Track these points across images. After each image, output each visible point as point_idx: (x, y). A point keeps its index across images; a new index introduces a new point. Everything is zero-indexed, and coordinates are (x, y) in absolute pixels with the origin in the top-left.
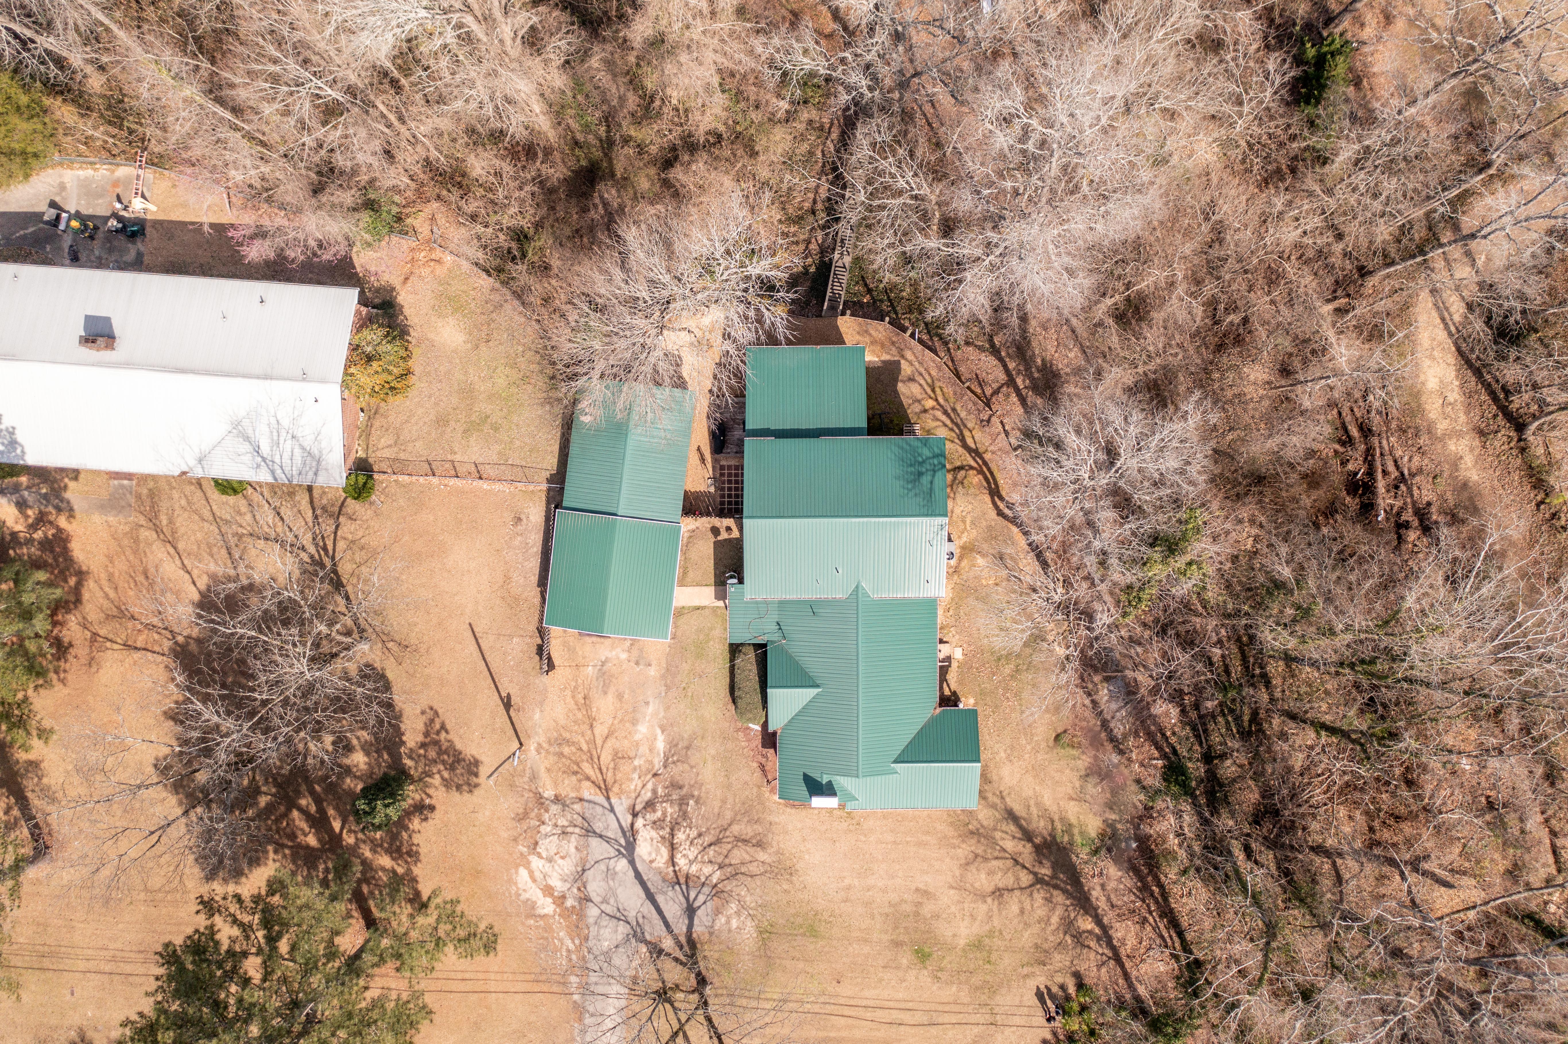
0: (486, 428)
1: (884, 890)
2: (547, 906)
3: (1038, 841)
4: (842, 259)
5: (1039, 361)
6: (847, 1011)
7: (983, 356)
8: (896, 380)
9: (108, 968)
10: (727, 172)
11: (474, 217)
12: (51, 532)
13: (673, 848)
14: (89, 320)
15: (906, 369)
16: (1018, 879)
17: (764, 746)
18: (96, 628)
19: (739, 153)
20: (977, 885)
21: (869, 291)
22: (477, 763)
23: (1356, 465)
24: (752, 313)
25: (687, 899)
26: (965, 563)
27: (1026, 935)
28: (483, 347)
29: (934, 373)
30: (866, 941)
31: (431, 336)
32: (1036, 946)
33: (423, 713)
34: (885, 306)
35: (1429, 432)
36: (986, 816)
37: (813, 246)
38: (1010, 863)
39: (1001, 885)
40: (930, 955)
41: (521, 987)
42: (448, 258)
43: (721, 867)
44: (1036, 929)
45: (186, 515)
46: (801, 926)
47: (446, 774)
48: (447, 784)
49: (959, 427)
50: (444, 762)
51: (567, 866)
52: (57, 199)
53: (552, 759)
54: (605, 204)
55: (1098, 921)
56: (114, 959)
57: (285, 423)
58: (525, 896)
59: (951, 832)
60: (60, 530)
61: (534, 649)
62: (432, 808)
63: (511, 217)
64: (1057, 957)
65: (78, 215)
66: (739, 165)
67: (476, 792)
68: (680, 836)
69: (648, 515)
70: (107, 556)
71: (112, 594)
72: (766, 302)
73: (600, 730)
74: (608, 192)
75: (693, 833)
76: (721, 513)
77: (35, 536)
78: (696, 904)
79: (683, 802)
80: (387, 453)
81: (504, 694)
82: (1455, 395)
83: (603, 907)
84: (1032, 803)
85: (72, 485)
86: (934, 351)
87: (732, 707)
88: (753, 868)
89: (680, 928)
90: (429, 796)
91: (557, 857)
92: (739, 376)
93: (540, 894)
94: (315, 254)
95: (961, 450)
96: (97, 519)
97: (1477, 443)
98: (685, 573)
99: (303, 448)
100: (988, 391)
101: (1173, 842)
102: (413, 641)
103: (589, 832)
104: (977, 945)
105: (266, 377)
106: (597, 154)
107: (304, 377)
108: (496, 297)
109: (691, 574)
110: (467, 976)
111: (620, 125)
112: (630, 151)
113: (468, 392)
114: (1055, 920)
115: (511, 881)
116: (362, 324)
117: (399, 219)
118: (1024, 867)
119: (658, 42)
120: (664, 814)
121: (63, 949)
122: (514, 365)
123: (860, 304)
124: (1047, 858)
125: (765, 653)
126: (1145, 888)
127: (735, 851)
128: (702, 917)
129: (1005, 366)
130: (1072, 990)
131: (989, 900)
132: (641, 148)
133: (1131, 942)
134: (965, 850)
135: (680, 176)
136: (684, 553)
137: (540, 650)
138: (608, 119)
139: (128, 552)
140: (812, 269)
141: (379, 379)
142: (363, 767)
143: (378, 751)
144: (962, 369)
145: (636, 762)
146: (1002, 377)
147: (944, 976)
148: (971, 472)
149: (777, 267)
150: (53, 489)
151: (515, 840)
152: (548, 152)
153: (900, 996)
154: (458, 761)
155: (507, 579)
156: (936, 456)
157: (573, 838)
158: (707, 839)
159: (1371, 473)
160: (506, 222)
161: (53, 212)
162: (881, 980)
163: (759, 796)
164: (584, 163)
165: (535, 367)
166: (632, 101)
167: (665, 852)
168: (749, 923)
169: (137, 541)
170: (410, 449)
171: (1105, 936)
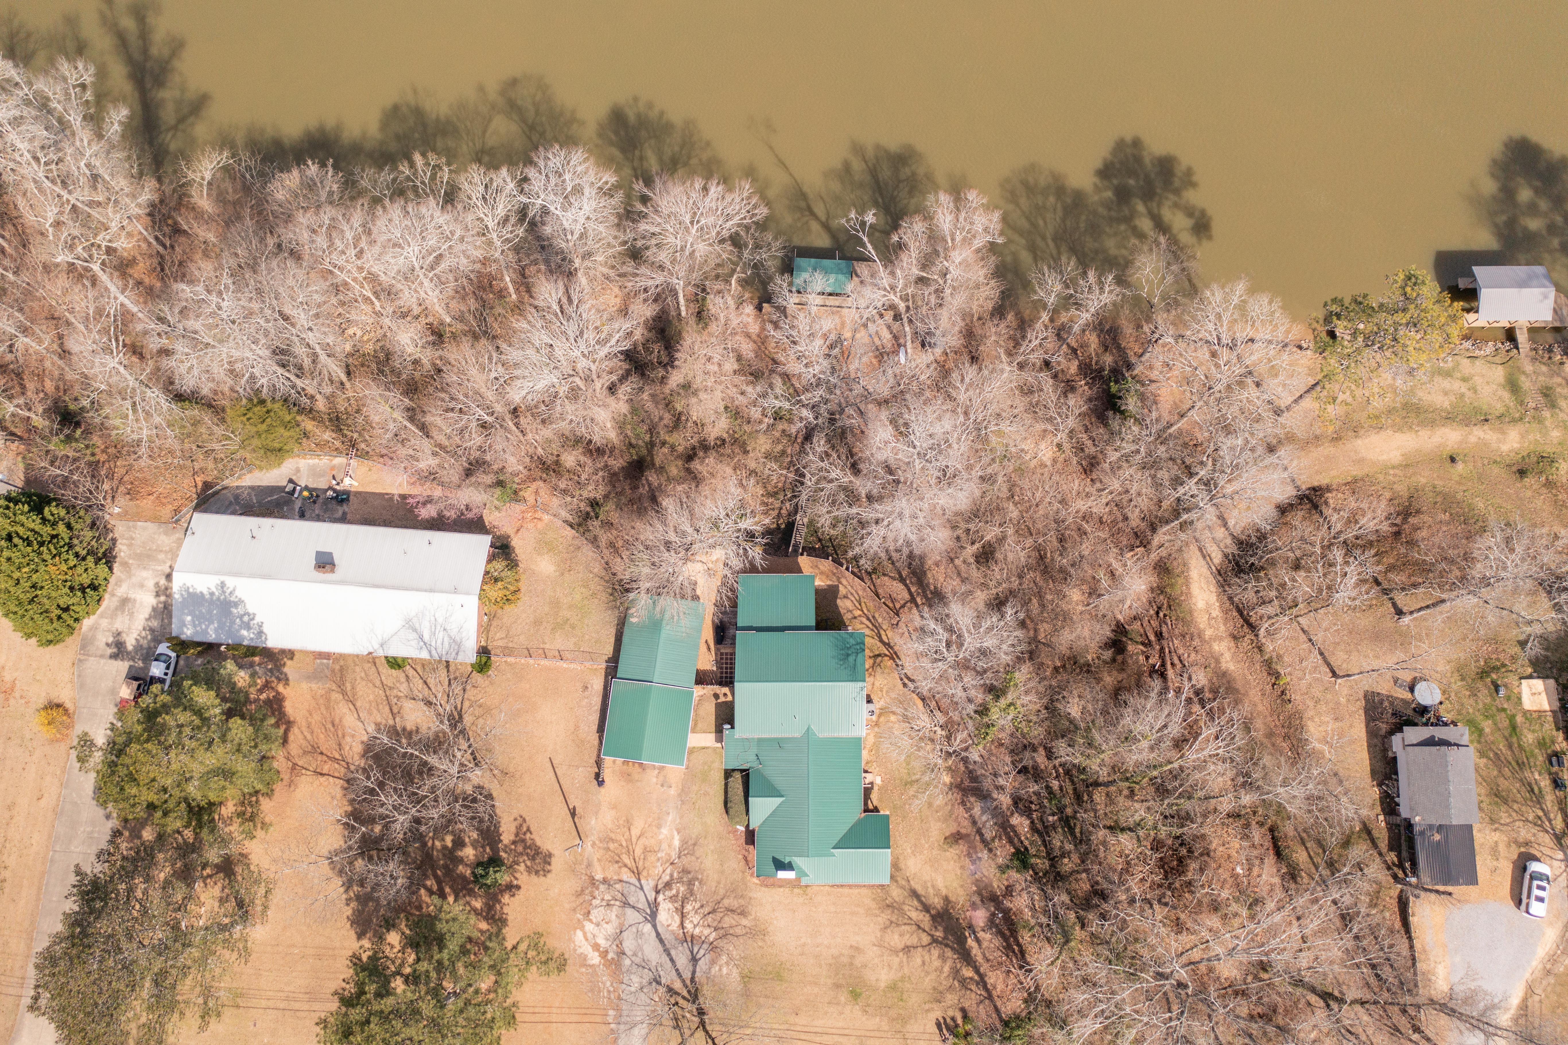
0: (567, 627)
1: (829, 947)
2: (595, 958)
3: (933, 912)
4: (801, 519)
5: (932, 587)
6: (803, 1036)
7: (894, 583)
8: (836, 598)
9: (282, 1005)
10: (729, 464)
11: (565, 492)
12: (272, 694)
13: (683, 916)
14: (319, 554)
15: (842, 590)
16: (920, 939)
17: (747, 843)
18: (297, 760)
19: (737, 451)
20: (892, 944)
21: (820, 540)
22: (550, 855)
23: (1155, 660)
24: (741, 551)
25: (692, 952)
26: (882, 719)
27: (927, 980)
28: (567, 575)
29: (860, 593)
30: (816, 984)
31: (533, 567)
32: (934, 989)
33: (515, 819)
34: (830, 550)
35: (1200, 636)
36: (896, 893)
37: (784, 512)
38: (914, 927)
39: (909, 944)
40: (860, 994)
41: (575, 1018)
42: (546, 517)
43: (716, 929)
44: (933, 976)
45: (364, 683)
46: (771, 973)
47: (529, 863)
48: (529, 870)
49: (877, 628)
50: (527, 854)
51: (610, 929)
52: (294, 478)
53: (602, 852)
54: (650, 485)
55: (977, 971)
56: (287, 999)
57: (440, 620)
58: (579, 951)
59: (873, 905)
60: (278, 693)
61: (593, 776)
62: (518, 887)
63: (590, 492)
64: (949, 996)
65: (307, 488)
66: (736, 460)
67: (549, 875)
68: (688, 907)
69: (672, 683)
70: (308, 711)
71: (309, 737)
72: (750, 544)
73: (635, 832)
74: (652, 477)
75: (697, 905)
76: (721, 684)
77: (261, 697)
78: (698, 956)
79: (690, 883)
80: (500, 643)
81: (571, 807)
82: (1216, 612)
83: (633, 958)
84: (929, 885)
85: (289, 663)
86: (862, 579)
87: (725, 816)
88: (738, 931)
89: (687, 975)
90: (516, 879)
91: (603, 923)
92: (733, 590)
93: (590, 949)
94: (462, 514)
95: (879, 644)
96: (304, 685)
97: (1232, 644)
98: (696, 724)
99: (450, 637)
100: (898, 606)
101: (1027, 914)
102: (511, 770)
103: (626, 904)
104: (893, 987)
105: (432, 591)
106: (644, 452)
107: (456, 591)
108: (577, 542)
109: (700, 725)
110: (537, 1010)
111: (658, 433)
112: (665, 450)
113: (556, 604)
114: (946, 969)
115: (570, 940)
116: (491, 558)
117: (516, 492)
118: (924, 931)
119: (686, 386)
120: (678, 892)
121: (252, 992)
122: (586, 586)
123: (814, 548)
124: (940, 925)
125: (748, 775)
126: (1008, 947)
127: (726, 919)
128: (702, 965)
129: (909, 590)
130: (960, 1021)
131: (901, 954)
132: (673, 448)
133: (1000, 987)
134: (884, 917)
135: (698, 467)
136: (695, 711)
137: (597, 776)
138: (651, 430)
139: (323, 708)
140: (783, 526)
141: (501, 594)
142: (472, 857)
143: (483, 847)
144: (880, 591)
145: (659, 855)
146: (907, 596)
147: (870, 1010)
148: (886, 658)
149: (756, 523)
150: (276, 665)
151: (574, 910)
152: (612, 449)
153: (840, 1024)
154: (538, 854)
155: (577, 727)
156: (857, 644)
157: (615, 909)
158: (707, 910)
159: (1163, 665)
160: (585, 494)
161: (291, 486)
162: (826, 1013)
163: (743, 879)
164: (635, 457)
165: (602, 588)
166: (668, 418)
167: (677, 919)
168: (735, 970)
169: (328, 700)
170: (516, 640)
171: (982, 981)
